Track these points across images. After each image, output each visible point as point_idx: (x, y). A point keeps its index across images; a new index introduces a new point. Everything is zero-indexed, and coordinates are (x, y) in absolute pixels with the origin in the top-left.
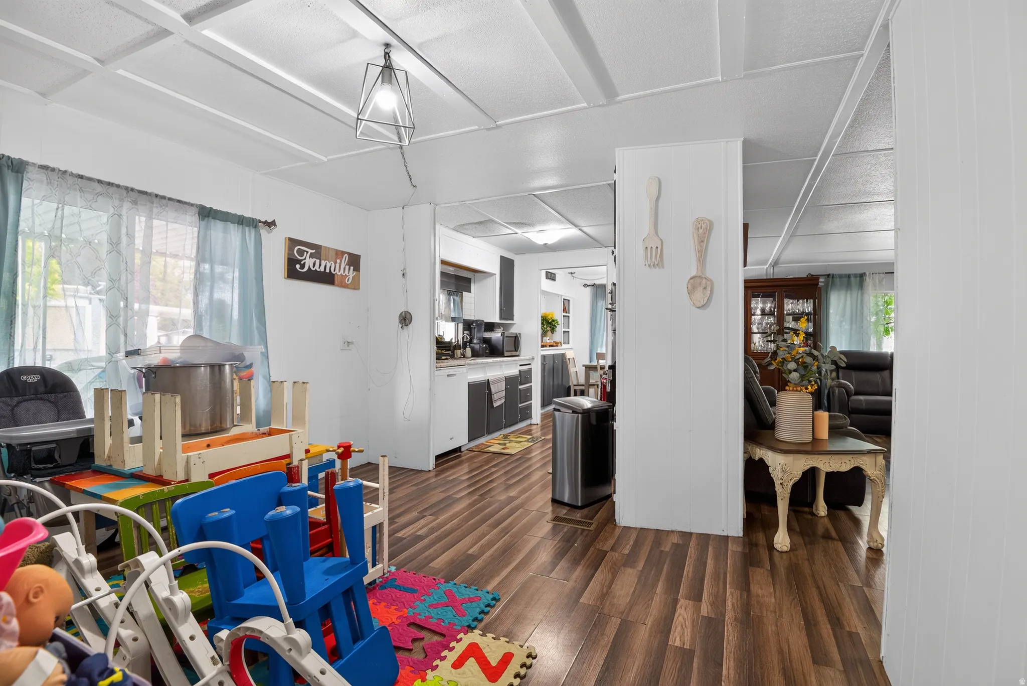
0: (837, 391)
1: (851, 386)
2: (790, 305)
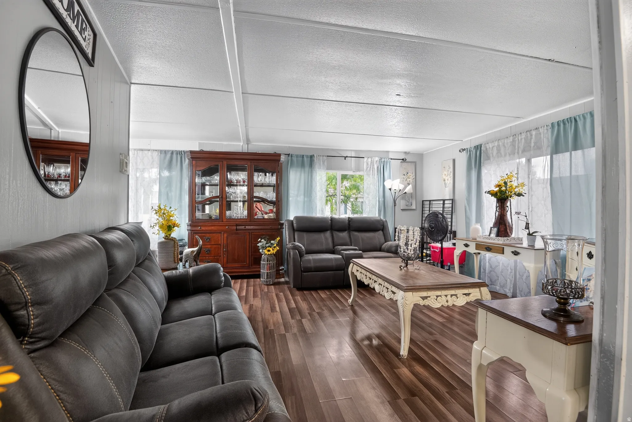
0: (292, 253)
1: (303, 248)
2: (259, 178)
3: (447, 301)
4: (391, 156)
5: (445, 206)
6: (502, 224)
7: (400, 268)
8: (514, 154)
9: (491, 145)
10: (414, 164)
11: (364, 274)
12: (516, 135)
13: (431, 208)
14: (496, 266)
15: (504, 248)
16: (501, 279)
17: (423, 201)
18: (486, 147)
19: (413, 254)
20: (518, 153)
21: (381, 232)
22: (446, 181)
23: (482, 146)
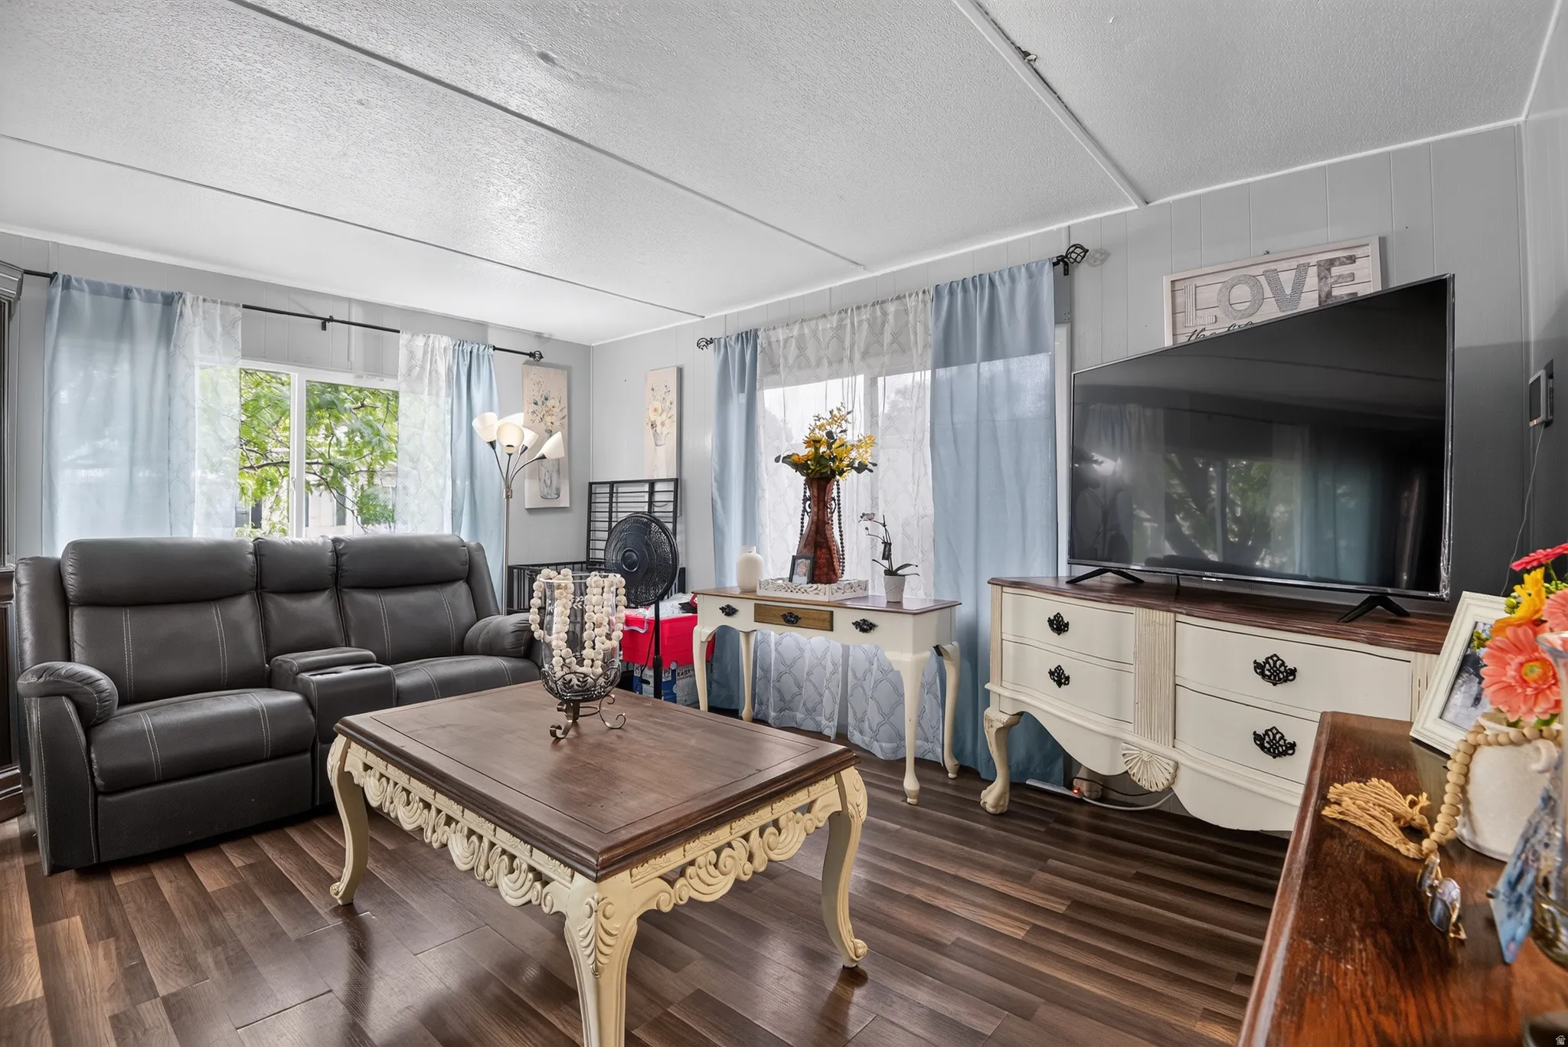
0: (36, 717)
1: (104, 681)
3: (751, 858)
4: (494, 339)
5: (656, 500)
6: (821, 548)
7: (553, 734)
8: (841, 361)
9: (781, 334)
10: (566, 372)
11: (396, 784)
12: (846, 312)
13: (614, 505)
14: (795, 661)
15: (832, 612)
16: (808, 691)
17: (591, 484)
18: (768, 338)
19: (601, 676)
20: (851, 360)
21: (461, 588)
22: (659, 429)
23: (759, 333)
